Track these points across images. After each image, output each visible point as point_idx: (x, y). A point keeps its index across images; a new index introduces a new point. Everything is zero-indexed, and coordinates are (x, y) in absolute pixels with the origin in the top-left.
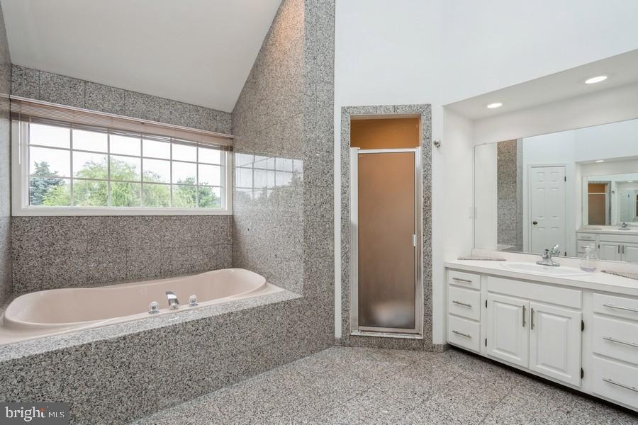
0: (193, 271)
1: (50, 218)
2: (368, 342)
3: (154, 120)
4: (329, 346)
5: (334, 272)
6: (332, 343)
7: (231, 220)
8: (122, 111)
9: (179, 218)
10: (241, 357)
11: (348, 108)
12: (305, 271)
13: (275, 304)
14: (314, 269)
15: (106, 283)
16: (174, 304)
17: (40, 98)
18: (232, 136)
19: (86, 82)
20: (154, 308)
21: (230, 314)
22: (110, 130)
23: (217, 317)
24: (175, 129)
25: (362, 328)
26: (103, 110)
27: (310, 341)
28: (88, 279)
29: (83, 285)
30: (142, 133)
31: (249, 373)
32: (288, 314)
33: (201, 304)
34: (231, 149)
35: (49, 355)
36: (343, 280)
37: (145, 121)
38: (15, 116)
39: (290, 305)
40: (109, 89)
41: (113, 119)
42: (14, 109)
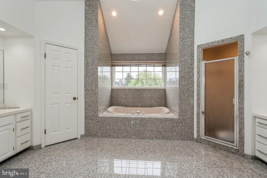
0: (151, 106)
1: (118, 89)
2: (209, 143)
3: (141, 60)
4: (190, 140)
5: (193, 111)
6: (192, 139)
7: (164, 90)
8: (133, 60)
9: (148, 89)
10: (154, 132)
11: (200, 45)
12: (179, 109)
13: (167, 118)
14: (183, 109)
15: (129, 107)
16: (138, 113)
17: (117, 60)
18: (165, 61)
19: (125, 54)
20: (133, 113)
21: (151, 118)
22: (130, 66)
24: (147, 62)
25: (206, 137)
26: (129, 61)
27: (181, 135)
28: (126, 105)
29: (125, 106)
30: (138, 65)
31: (157, 138)
32: (172, 123)
33: (145, 115)
34: (165, 66)
35: (111, 117)
36: (197, 115)
37: (139, 61)
38: (112, 66)
39: (172, 120)
40: (130, 54)
41: (131, 62)
42: (112, 64)
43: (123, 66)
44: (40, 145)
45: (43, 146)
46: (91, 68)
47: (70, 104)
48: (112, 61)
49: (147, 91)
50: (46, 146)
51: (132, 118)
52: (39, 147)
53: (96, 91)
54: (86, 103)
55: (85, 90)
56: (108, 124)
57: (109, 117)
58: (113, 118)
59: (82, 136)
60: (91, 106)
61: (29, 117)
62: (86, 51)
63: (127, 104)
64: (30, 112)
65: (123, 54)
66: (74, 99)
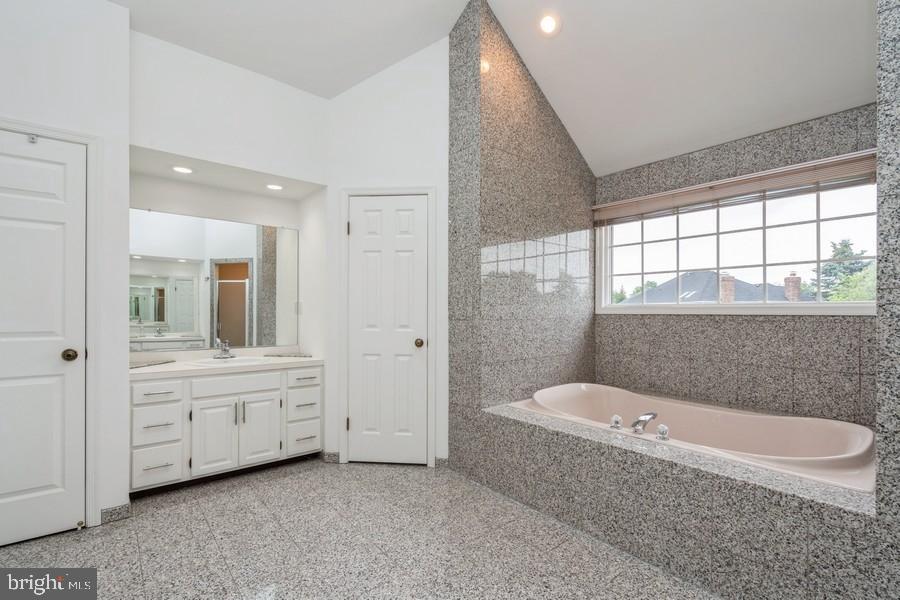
3: (729, 176)
8: (687, 182)
13: (774, 493)
16: (639, 427)
17: (614, 199)
20: (617, 422)
21: (673, 465)
22: (676, 210)
23: (651, 459)
30: (717, 200)
33: (672, 442)
37: (714, 183)
38: (597, 224)
39: (820, 513)
40: (672, 161)
41: (673, 196)
42: (597, 218)
43: (641, 217)
44: (337, 455)
45: (343, 459)
46: (463, 246)
47: (406, 359)
48: (594, 207)
49: (767, 326)
50: (350, 462)
51: (585, 441)
52: (335, 459)
53: (476, 321)
54: (452, 356)
55: (450, 318)
56: (506, 445)
57: (508, 419)
58: (522, 424)
59: (439, 463)
60: (463, 373)
61: (315, 381)
62: (451, 193)
63: (658, 383)
64: (319, 369)
65: (637, 171)
66: (419, 344)
